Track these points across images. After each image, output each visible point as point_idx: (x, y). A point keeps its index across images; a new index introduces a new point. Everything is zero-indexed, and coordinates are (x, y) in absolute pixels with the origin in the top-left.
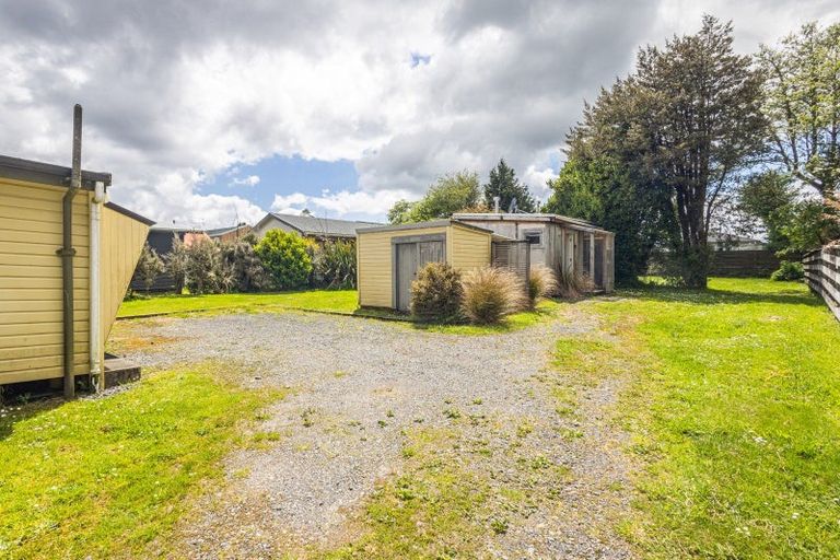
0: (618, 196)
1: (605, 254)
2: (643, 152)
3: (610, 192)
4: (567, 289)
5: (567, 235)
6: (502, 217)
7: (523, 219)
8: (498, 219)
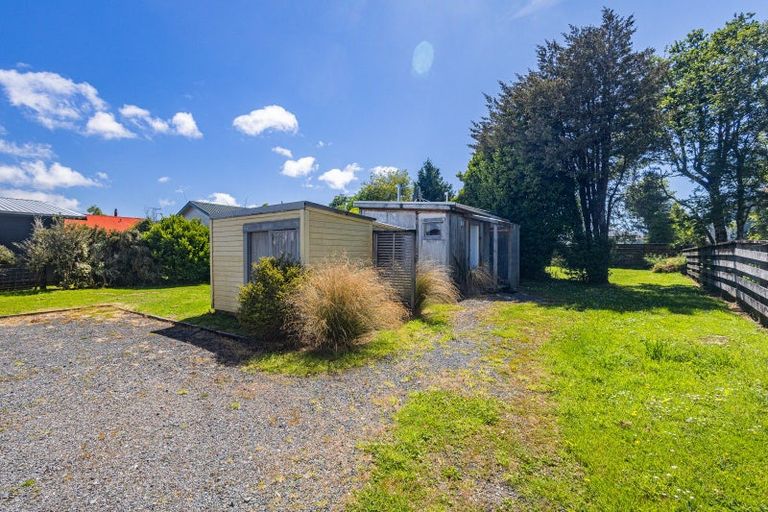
1: (510, 247)
2: (546, 143)
5: (471, 225)
6: (401, 205)
7: (423, 207)
8: (398, 207)
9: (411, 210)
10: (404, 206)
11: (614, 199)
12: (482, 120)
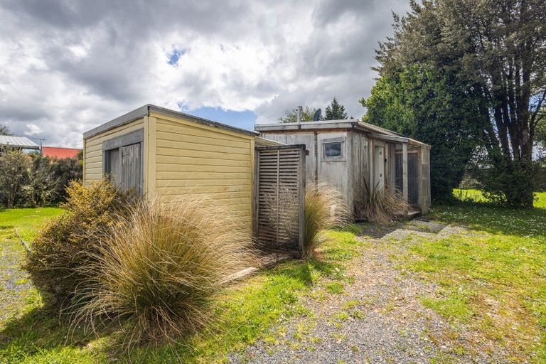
0: (433, 107)
1: (420, 169)
3: (423, 103)
4: (374, 212)
5: (376, 147)
6: (300, 126)
7: (322, 127)
8: (297, 128)
9: (309, 130)
10: (302, 127)
11: (537, 117)
12: (387, 41)
